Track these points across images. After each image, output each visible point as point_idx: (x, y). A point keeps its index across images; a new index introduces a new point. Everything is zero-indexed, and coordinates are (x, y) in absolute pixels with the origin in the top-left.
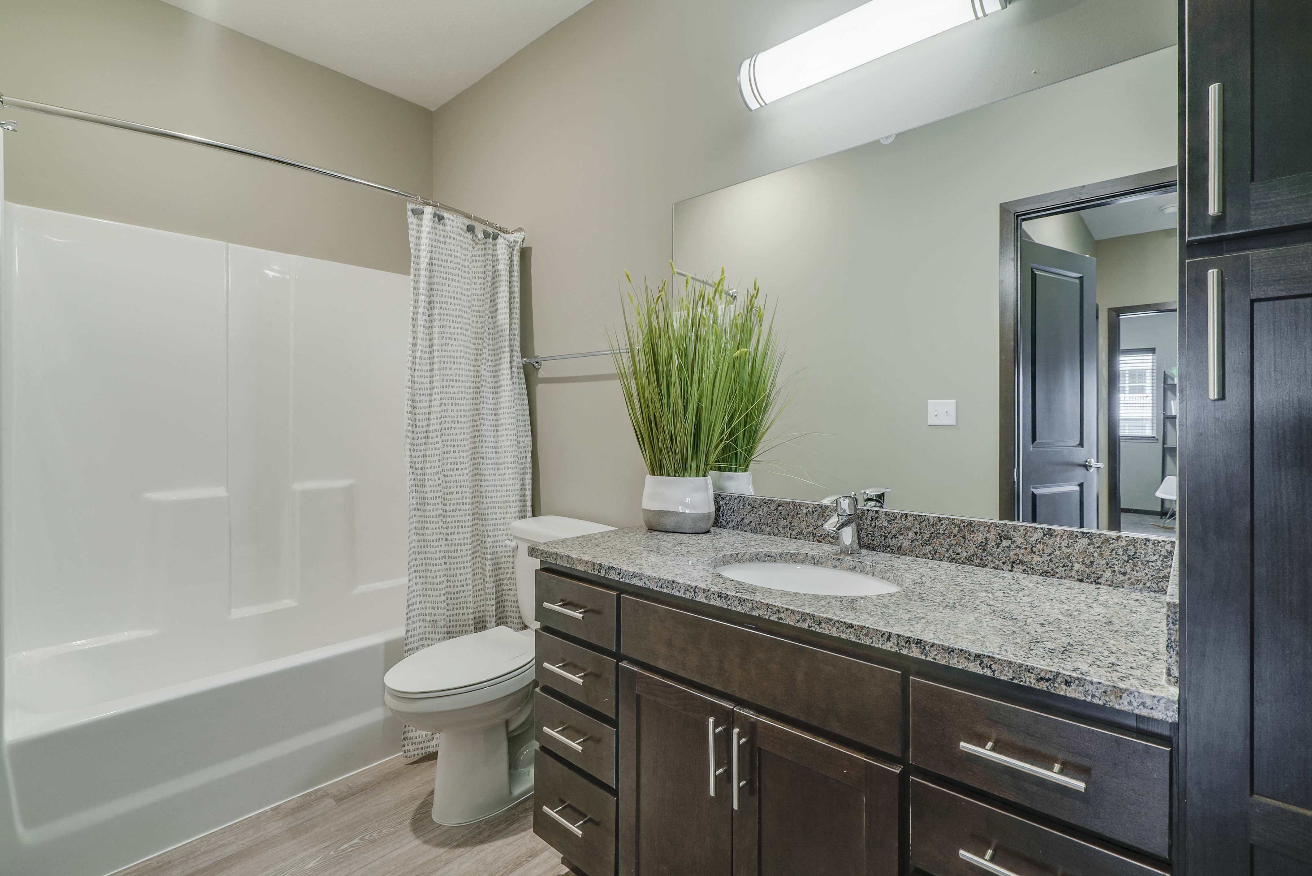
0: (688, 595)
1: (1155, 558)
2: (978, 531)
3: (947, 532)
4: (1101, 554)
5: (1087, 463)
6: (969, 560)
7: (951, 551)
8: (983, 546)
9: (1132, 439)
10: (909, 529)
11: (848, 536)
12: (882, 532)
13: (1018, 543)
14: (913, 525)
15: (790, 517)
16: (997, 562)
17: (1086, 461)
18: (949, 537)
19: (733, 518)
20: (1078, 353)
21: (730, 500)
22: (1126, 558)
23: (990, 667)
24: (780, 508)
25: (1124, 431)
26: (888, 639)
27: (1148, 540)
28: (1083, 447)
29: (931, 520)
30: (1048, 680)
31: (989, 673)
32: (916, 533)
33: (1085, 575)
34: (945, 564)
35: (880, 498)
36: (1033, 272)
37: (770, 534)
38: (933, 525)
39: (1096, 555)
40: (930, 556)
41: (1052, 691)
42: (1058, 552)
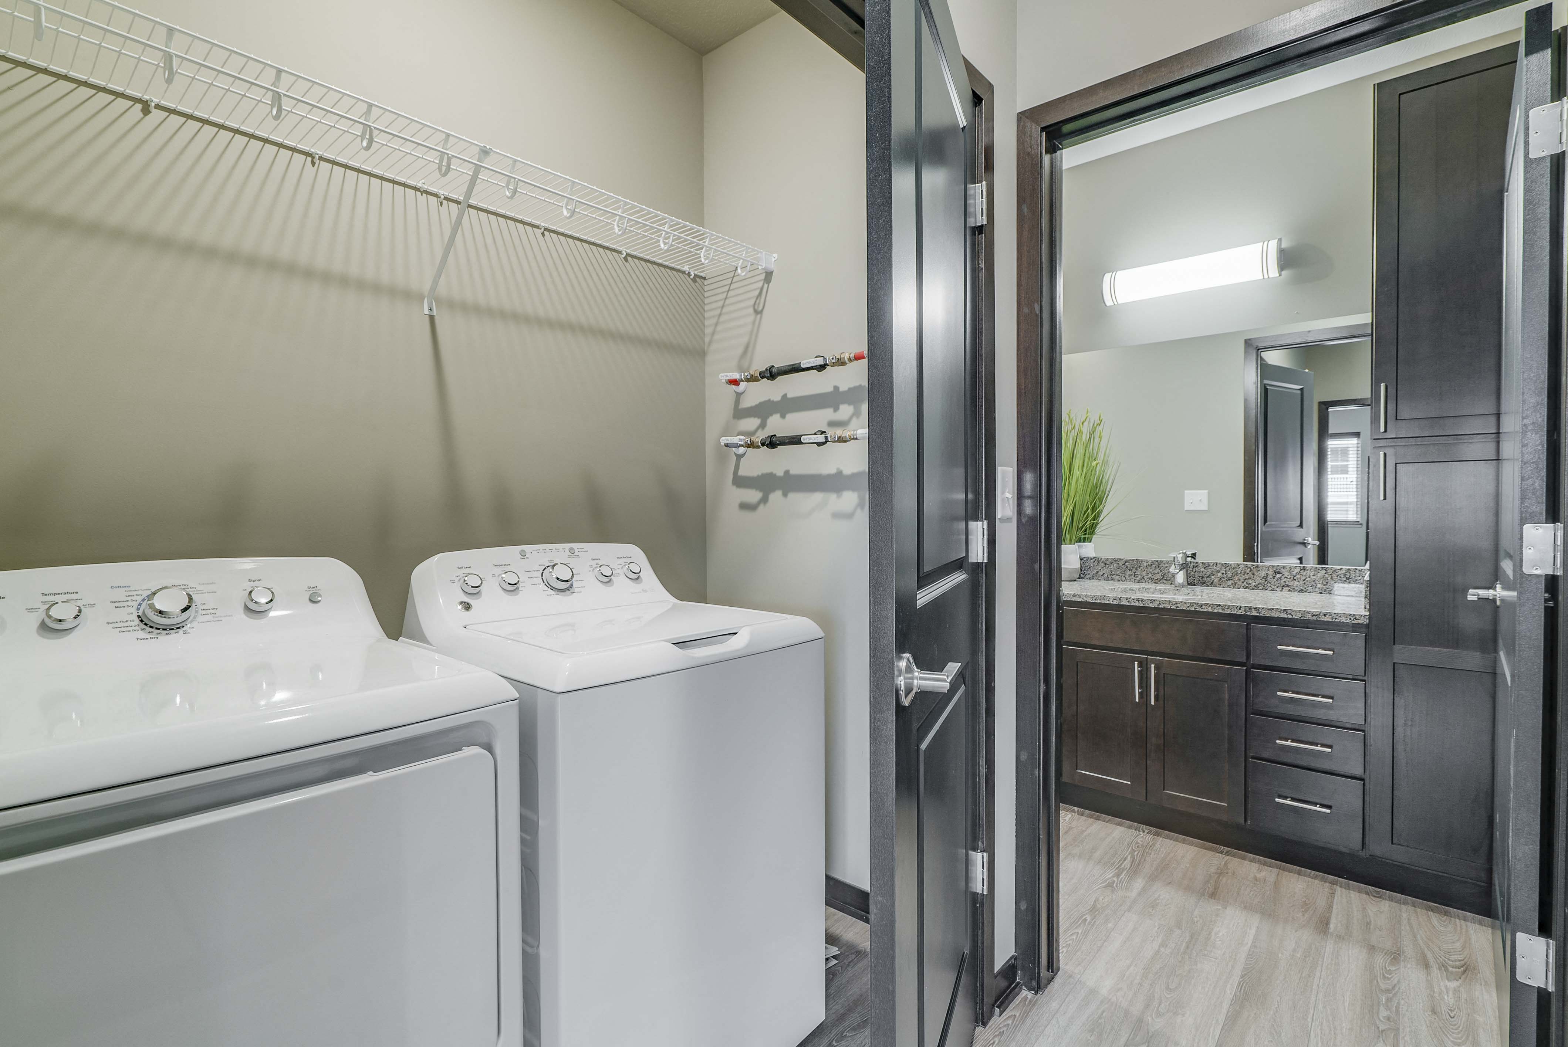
0: (1115, 602)
1: (1360, 578)
2: (1262, 570)
3: (1243, 572)
4: (1332, 578)
5: (1306, 541)
6: (1256, 587)
7: (1245, 583)
8: (1265, 578)
9: (1337, 524)
10: (1218, 571)
11: (1180, 577)
12: (1200, 575)
13: (1286, 575)
14: (1221, 569)
15: (1134, 569)
16: (1273, 587)
17: (1305, 540)
18: (1244, 575)
19: (1089, 572)
20: (1299, 450)
21: (1087, 560)
22: (1345, 579)
23: (1291, 614)
24: (1127, 564)
25: (1330, 516)
26: (1240, 609)
27: (1356, 569)
28: (1302, 527)
29: (1233, 565)
30: (1316, 615)
31: (1290, 616)
32: (1223, 574)
33: (1323, 590)
34: (1242, 590)
35: (1194, 556)
36: (1265, 387)
37: (1119, 581)
38: (1234, 568)
39: (1329, 578)
40: (1232, 586)
41: (1318, 619)
42: (1308, 579)
